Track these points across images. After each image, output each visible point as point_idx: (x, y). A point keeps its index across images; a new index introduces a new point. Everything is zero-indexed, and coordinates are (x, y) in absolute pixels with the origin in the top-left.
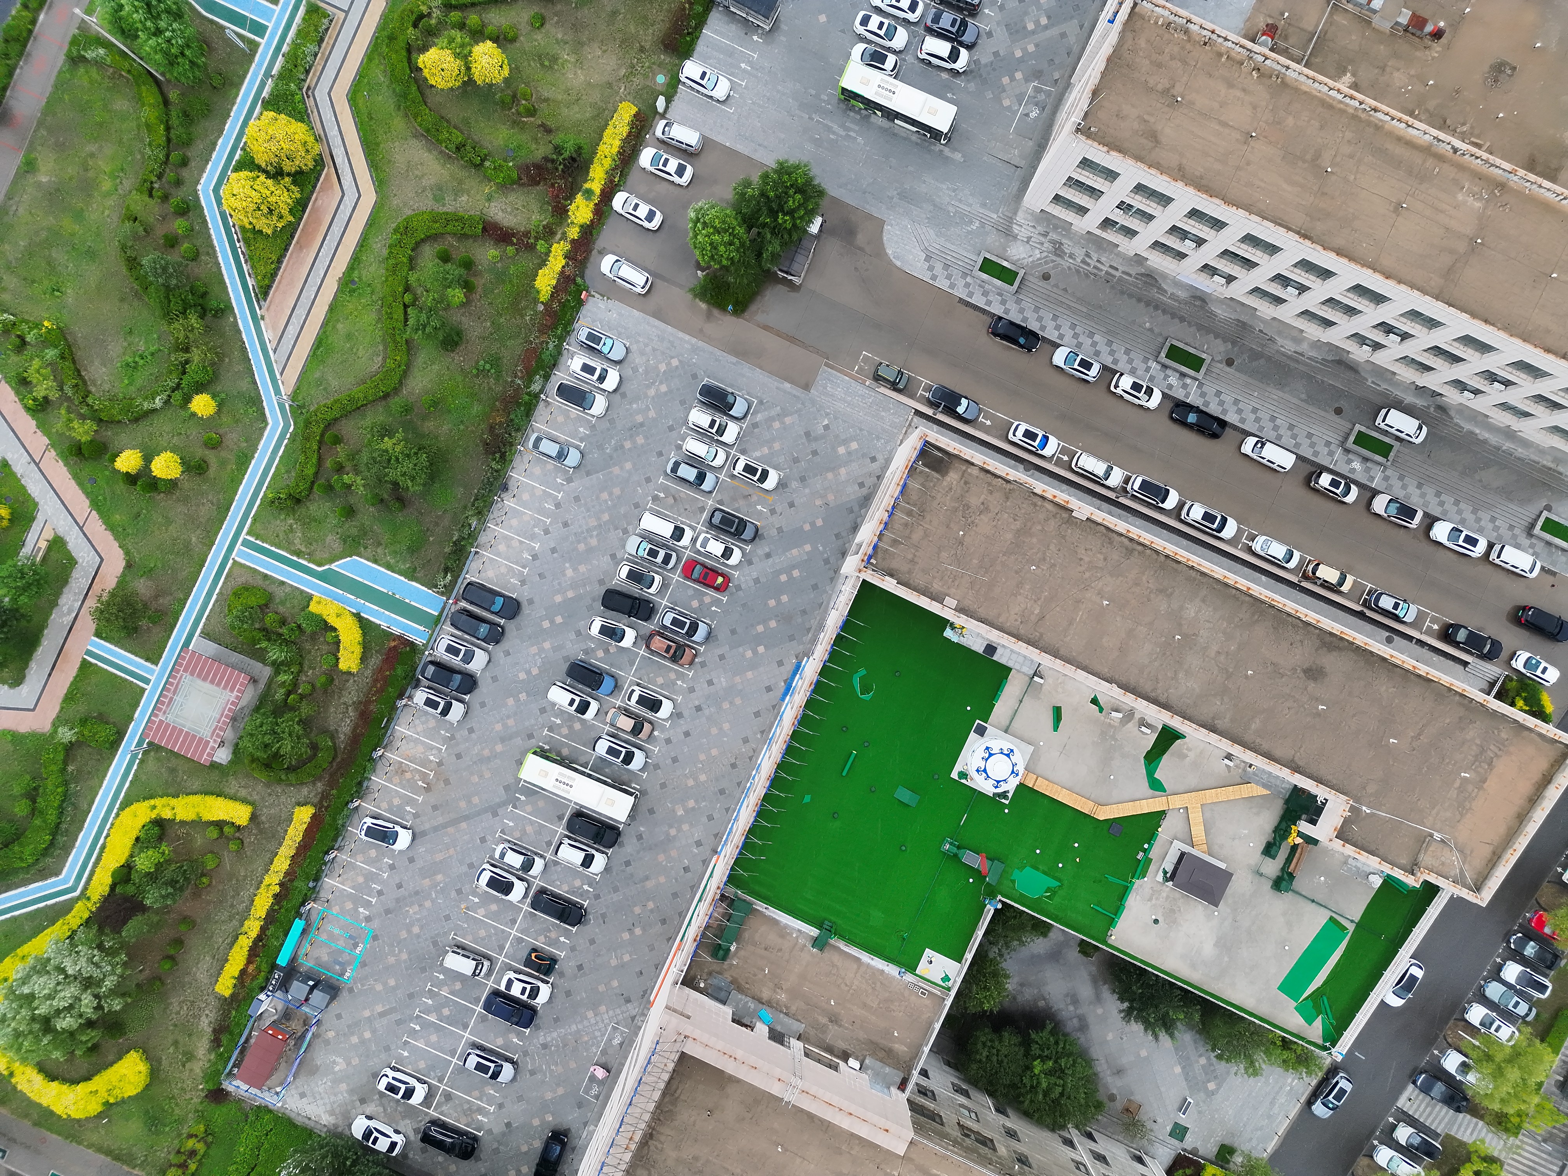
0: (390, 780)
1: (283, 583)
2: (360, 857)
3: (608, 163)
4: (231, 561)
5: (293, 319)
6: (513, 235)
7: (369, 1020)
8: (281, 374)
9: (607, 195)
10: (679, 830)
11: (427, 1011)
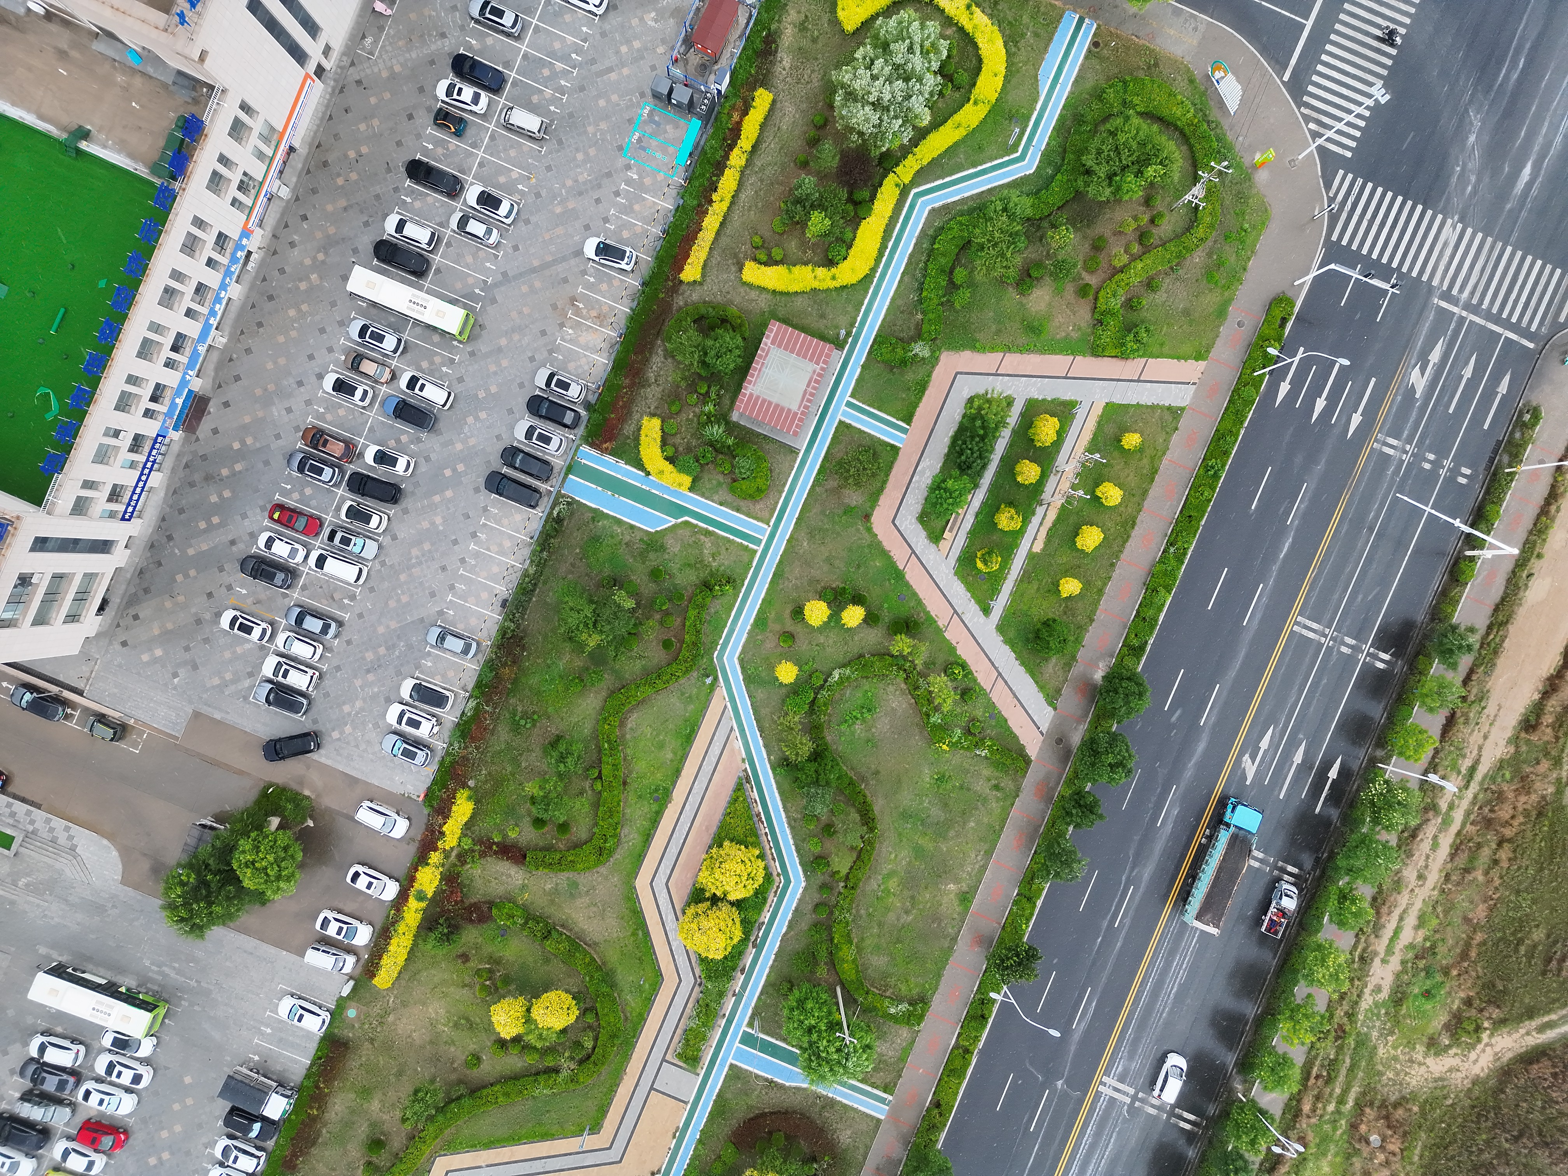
0: (612, 308)
1: (721, 504)
2: (638, 230)
3: (401, 928)
4: (771, 524)
5: (715, 760)
6: (496, 853)
7: (623, 65)
8: (726, 707)
9: (402, 897)
10: (314, 258)
11: (565, 73)
